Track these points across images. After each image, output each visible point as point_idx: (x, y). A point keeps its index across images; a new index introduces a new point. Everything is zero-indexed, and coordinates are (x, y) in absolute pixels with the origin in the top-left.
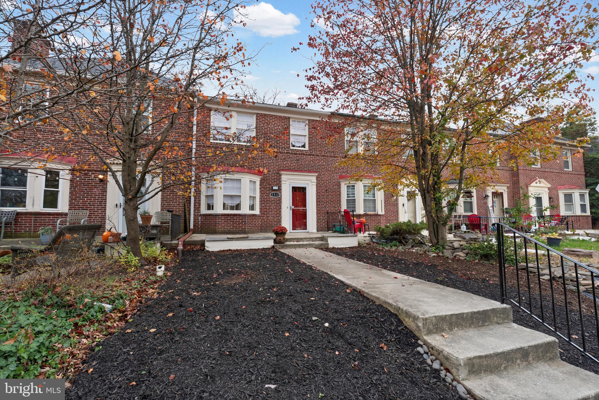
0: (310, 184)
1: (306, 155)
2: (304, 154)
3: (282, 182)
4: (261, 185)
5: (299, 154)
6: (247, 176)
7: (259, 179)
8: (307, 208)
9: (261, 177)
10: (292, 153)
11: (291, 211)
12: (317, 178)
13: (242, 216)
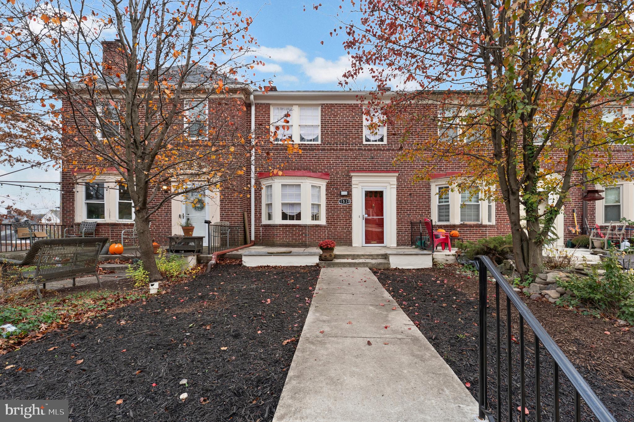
0: (389, 187)
1: (384, 150)
2: (381, 150)
3: (353, 186)
4: (327, 190)
5: (374, 149)
6: (307, 181)
7: (325, 184)
8: (384, 217)
9: (327, 181)
10: (365, 150)
11: (364, 221)
12: (398, 179)
13: (302, 227)
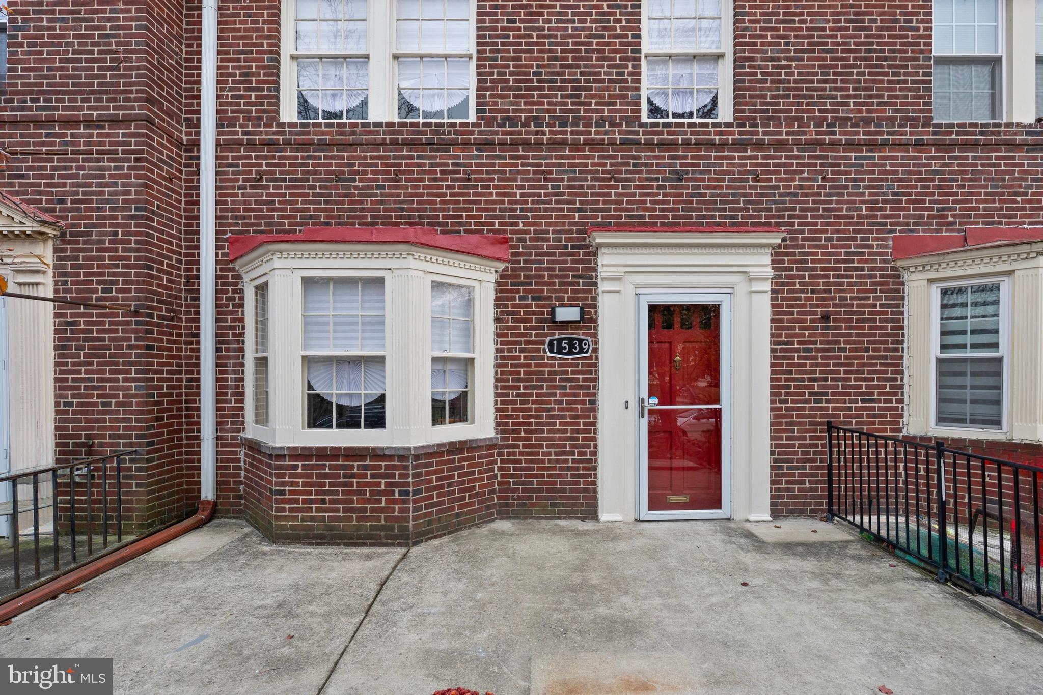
0: (742, 288)
1: (723, 145)
2: (710, 145)
3: (603, 286)
4: (499, 302)
5: (686, 143)
6: (411, 262)
7: (493, 277)
8: (725, 405)
9: (501, 266)
10: (649, 144)
11: (645, 422)
12: (778, 255)
13: (390, 458)
